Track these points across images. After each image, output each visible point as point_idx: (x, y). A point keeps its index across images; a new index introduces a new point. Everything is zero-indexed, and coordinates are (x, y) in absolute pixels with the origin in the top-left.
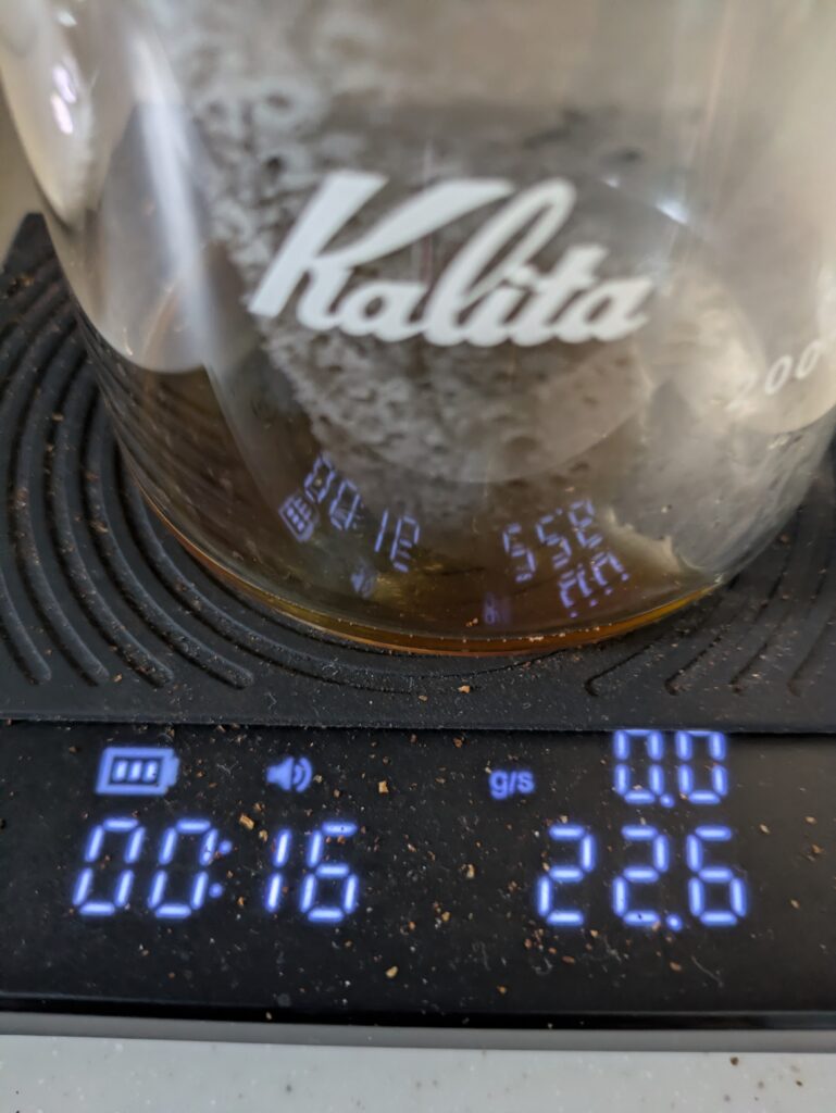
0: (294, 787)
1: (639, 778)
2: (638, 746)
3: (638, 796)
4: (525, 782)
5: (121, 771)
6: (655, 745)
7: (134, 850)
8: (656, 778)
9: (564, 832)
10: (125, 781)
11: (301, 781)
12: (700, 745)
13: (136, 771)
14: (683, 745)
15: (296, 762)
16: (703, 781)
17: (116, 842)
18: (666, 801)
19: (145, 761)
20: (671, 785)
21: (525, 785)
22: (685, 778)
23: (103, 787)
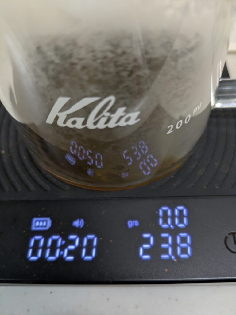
0: (79, 227)
1: (165, 222)
2: (165, 212)
3: (165, 226)
4: (136, 223)
5: (37, 224)
6: (169, 213)
7: (42, 243)
8: (169, 221)
9: (146, 236)
10: (38, 227)
11: (82, 224)
12: (181, 212)
13: (41, 224)
14: (176, 212)
15: (80, 220)
16: (181, 221)
17: (37, 242)
18: (172, 226)
19: (43, 221)
20: (173, 222)
21: (136, 224)
22: (177, 221)
23: (33, 228)
